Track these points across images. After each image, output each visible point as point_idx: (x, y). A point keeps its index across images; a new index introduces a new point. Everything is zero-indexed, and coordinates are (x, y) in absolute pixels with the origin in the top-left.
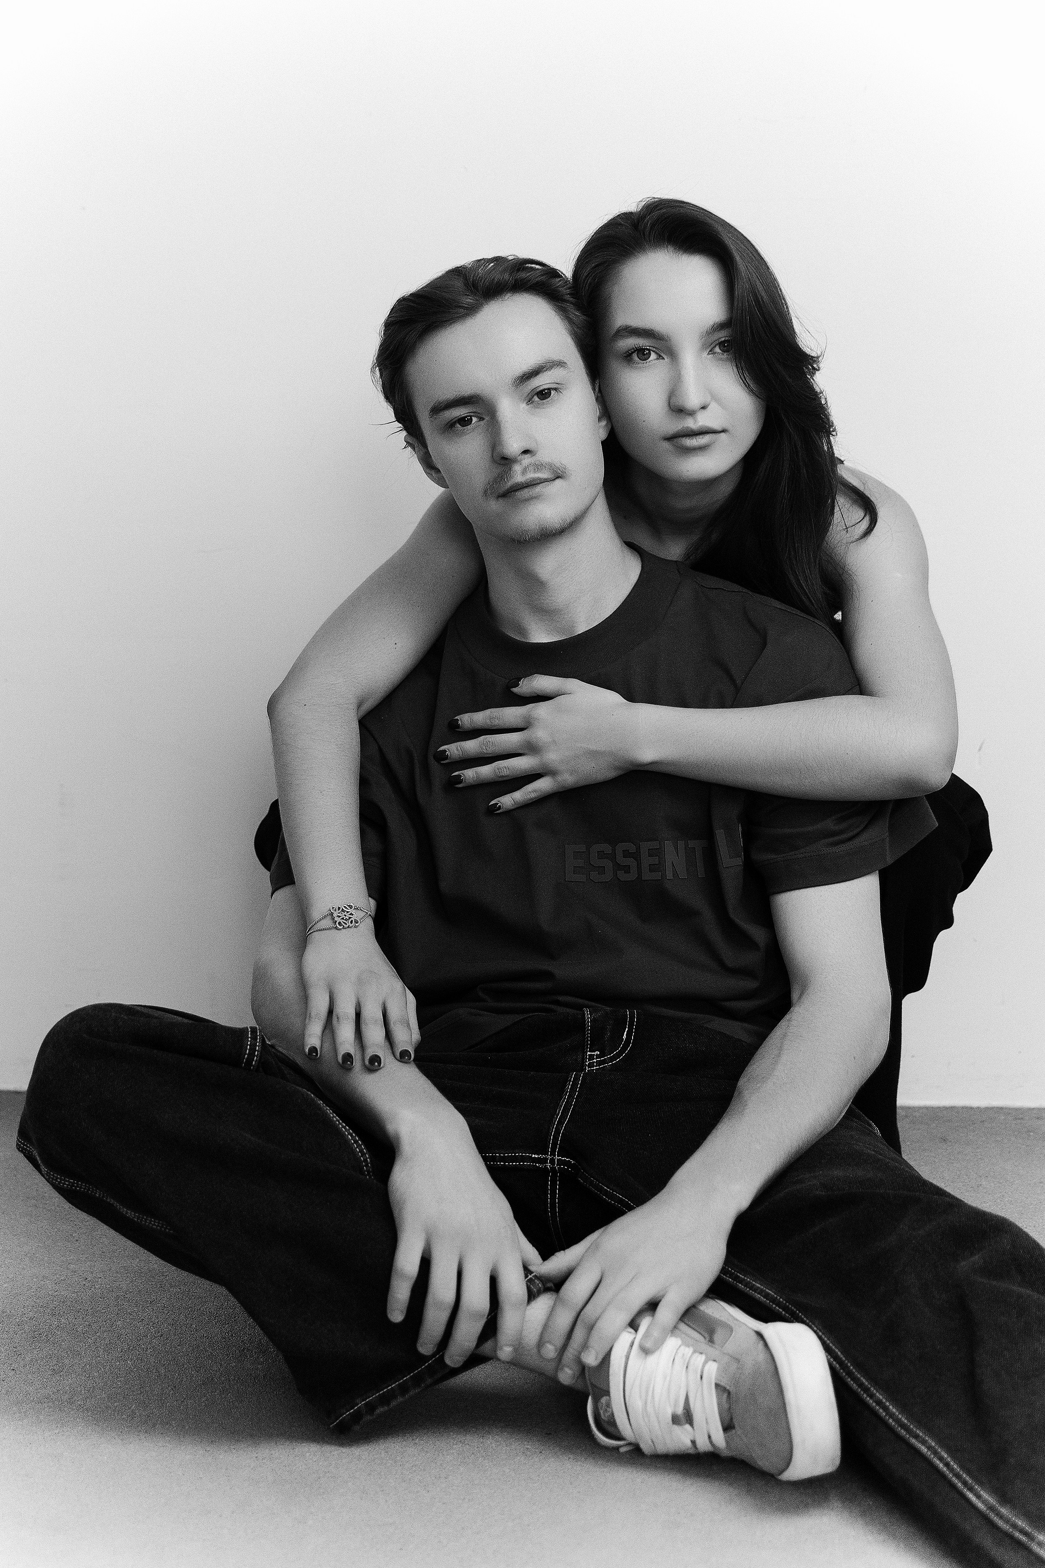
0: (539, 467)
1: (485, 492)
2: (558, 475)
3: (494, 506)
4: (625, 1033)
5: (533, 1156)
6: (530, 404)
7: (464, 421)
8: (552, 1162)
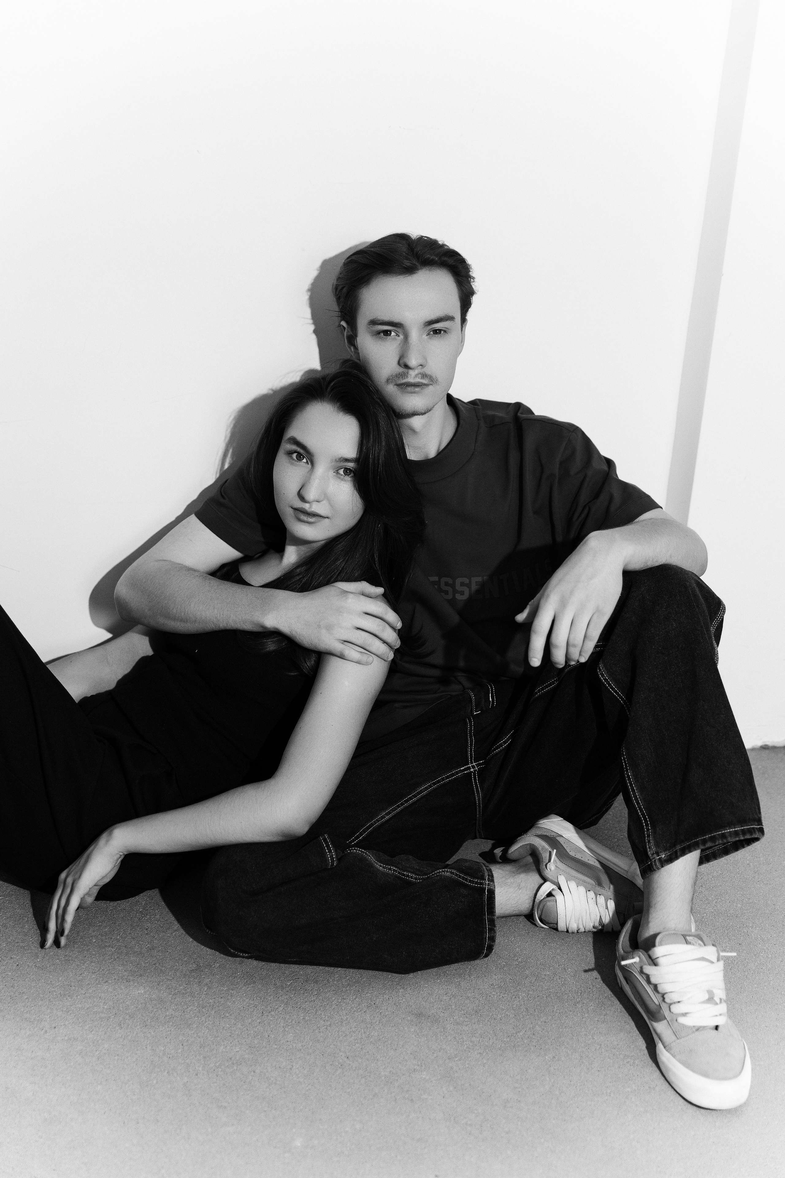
0: (424, 376)
2: (433, 382)
3: (392, 388)
4: (491, 699)
5: (462, 769)
6: (428, 336)
7: (387, 333)
8: (473, 767)
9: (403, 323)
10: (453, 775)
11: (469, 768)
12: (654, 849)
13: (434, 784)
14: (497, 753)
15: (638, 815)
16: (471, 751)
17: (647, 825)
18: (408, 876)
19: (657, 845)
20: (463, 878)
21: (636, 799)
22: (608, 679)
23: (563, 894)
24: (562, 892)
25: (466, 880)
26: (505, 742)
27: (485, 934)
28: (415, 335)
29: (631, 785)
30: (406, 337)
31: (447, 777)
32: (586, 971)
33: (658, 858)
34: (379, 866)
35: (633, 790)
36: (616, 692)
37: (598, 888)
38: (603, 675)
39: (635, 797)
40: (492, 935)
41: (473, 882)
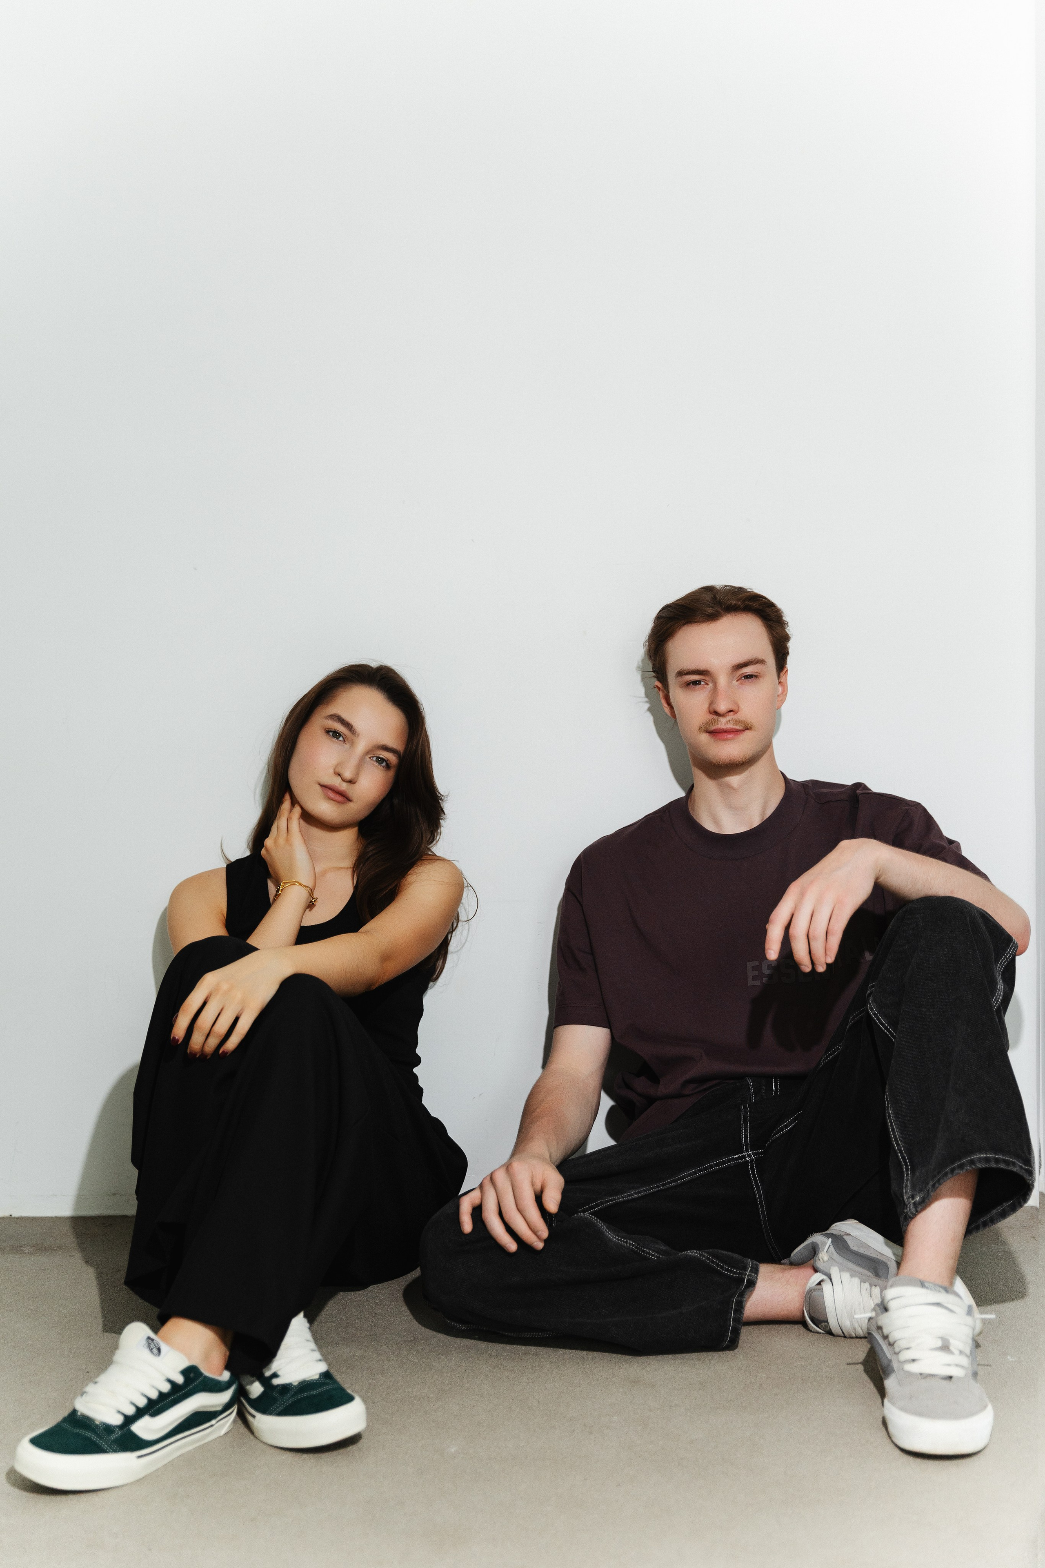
0: (737, 722)
1: (700, 728)
2: (747, 728)
3: (704, 738)
4: (774, 1087)
5: (735, 1157)
6: (739, 682)
7: (696, 683)
8: (749, 1156)
9: (709, 669)
10: (724, 1163)
11: (744, 1157)
12: (910, 1192)
13: (700, 1171)
14: (777, 1138)
15: (899, 1160)
16: (746, 1136)
17: (907, 1170)
18: (649, 1253)
19: (913, 1188)
20: (718, 1265)
21: (896, 1140)
22: (878, 1013)
23: (832, 1283)
24: (831, 1281)
25: (722, 1267)
26: (787, 1125)
27: (729, 1315)
28: (722, 680)
29: (891, 1123)
30: (715, 684)
31: (717, 1165)
32: (849, 1364)
33: (913, 1201)
34: (610, 1235)
35: (893, 1130)
36: (886, 1028)
37: (875, 1280)
38: (872, 1010)
39: (895, 1137)
40: (738, 1316)
41: (731, 1271)
